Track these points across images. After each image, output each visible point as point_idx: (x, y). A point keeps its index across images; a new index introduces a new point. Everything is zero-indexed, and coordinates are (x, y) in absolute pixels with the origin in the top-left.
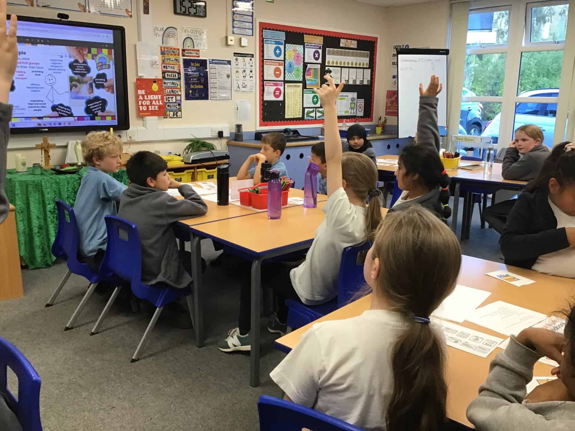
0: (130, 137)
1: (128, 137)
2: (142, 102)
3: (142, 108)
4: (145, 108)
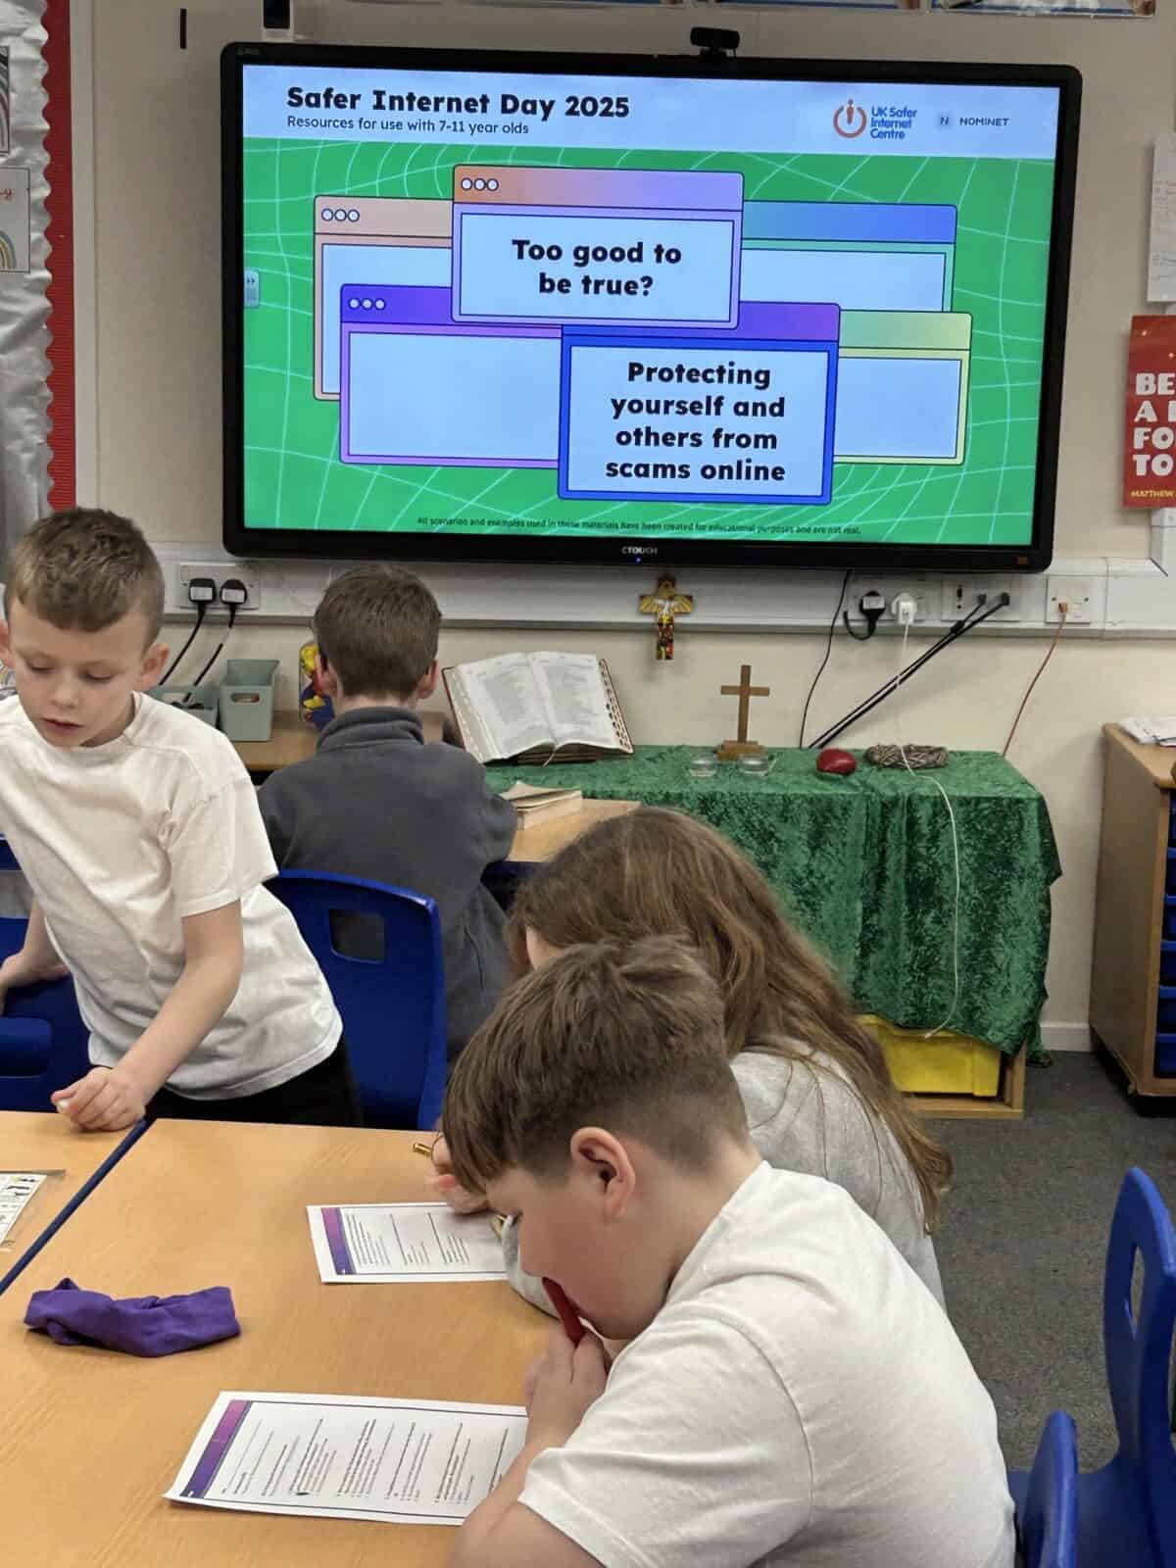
0: (1062, 608)
1: (1052, 607)
2: (1150, 434)
3: (1149, 463)
4: (1164, 464)
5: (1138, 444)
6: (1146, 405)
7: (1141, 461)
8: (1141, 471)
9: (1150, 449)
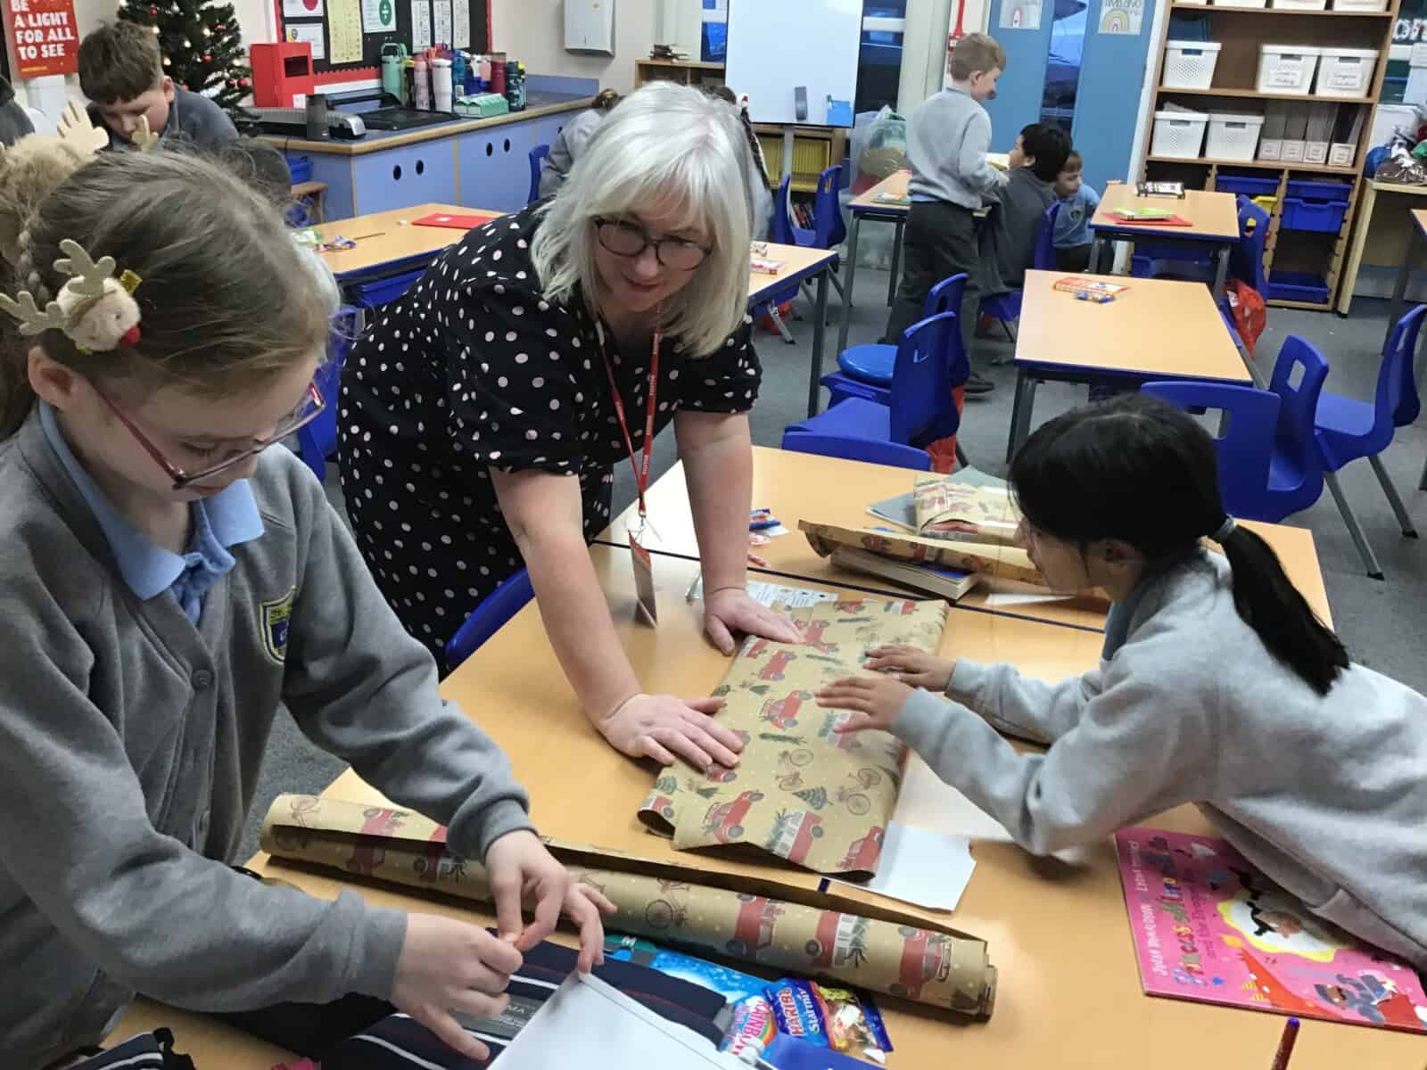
2: (23, 35)
3: (26, 51)
4: (32, 52)
5: (19, 41)
6: (18, 18)
7: (22, 50)
8: (24, 57)
9: (25, 44)
